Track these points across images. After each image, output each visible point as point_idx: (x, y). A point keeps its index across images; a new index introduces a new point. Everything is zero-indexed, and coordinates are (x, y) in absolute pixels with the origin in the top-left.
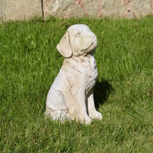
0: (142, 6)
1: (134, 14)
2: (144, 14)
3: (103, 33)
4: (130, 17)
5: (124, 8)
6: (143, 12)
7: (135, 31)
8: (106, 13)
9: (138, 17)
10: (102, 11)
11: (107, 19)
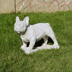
0: (55, 8)
1: (52, 11)
2: (56, 11)
3: (39, 18)
4: (50, 12)
5: (48, 8)
6: (55, 10)
7: (52, 18)
8: (40, 10)
9: (53, 12)
10: (39, 10)
11: (41, 13)
